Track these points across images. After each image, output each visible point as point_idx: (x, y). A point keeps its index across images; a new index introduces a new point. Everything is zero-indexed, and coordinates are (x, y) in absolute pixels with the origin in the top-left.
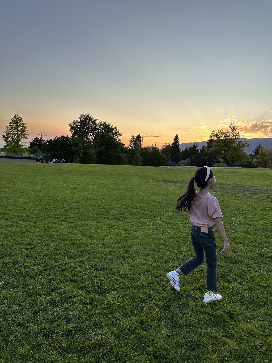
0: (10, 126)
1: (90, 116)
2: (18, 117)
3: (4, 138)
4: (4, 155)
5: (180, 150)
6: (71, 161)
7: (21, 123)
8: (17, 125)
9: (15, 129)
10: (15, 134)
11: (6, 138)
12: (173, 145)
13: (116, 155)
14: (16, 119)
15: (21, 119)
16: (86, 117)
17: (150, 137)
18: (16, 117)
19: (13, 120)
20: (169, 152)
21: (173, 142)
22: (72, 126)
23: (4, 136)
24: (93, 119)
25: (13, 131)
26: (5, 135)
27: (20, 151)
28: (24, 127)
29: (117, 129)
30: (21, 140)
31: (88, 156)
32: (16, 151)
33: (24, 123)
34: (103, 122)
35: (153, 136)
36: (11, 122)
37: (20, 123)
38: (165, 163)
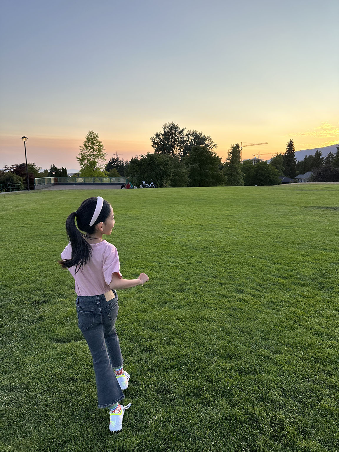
0: (85, 145)
1: (176, 125)
2: (93, 133)
3: (79, 161)
4: (83, 181)
5: (296, 160)
6: (160, 185)
7: (97, 141)
8: (92, 143)
9: (90, 149)
10: (91, 155)
11: (81, 161)
12: (286, 154)
13: (212, 173)
14: (91, 137)
15: (97, 136)
16: (172, 127)
17: (251, 145)
18: (91, 134)
19: (88, 139)
20: (281, 165)
21: (285, 151)
22: (154, 140)
23: (79, 159)
24: (180, 129)
25: (88, 151)
26: (80, 157)
27: (98, 175)
28: (100, 146)
29: (211, 138)
30: (97, 162)
31: (179, 177)
32: (94, 176)
33: (100, 141)
34: (192, 131)
35: (256, 145)
36: (86, 140)
37: (95, 141)
38: (277, 180)
